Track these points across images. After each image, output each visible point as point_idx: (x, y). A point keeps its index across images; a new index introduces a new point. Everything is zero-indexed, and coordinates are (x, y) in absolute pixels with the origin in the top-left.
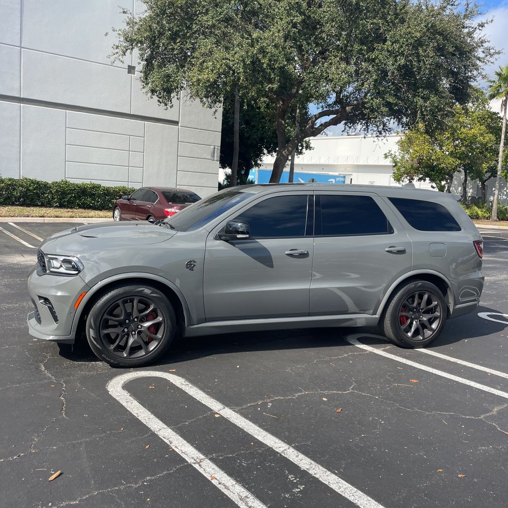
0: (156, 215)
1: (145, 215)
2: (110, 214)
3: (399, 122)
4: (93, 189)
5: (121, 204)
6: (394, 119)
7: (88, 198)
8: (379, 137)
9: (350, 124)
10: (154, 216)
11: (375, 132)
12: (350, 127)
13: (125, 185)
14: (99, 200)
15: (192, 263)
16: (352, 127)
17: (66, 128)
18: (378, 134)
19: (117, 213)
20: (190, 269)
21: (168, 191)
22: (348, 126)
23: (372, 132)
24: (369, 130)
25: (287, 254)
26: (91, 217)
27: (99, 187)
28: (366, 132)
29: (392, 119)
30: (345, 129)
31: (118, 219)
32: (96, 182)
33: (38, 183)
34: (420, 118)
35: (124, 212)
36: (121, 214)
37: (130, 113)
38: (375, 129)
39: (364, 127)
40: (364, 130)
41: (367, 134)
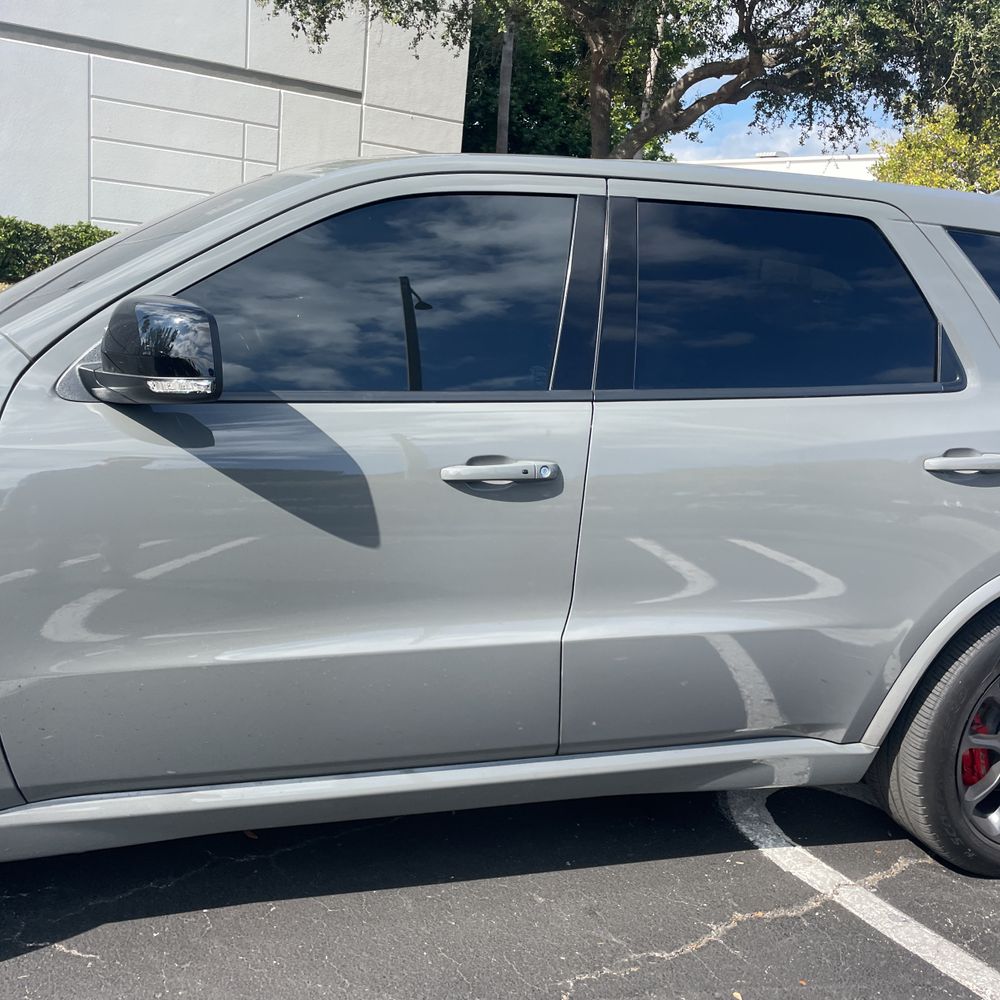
3: (888, 105)
6: (877, 95)
8: (837, 140)
9: (771, 107)
11: (828, 129)
12: (769, 115)
16: (775, 115)
17: (89, 97)
18: (835, 134)
22: (764, 111)
23: (822, 128)
24: (814, 126)
25: (450, 482)
28: (806, 129)
29: (873, 97)
30: (757, 118)
33: (17, 226)
34: (958, 72)
37: (244, 67)
38: (830, 121)
39: (803, 117)
40: (803, 123)
41: (809, 133)
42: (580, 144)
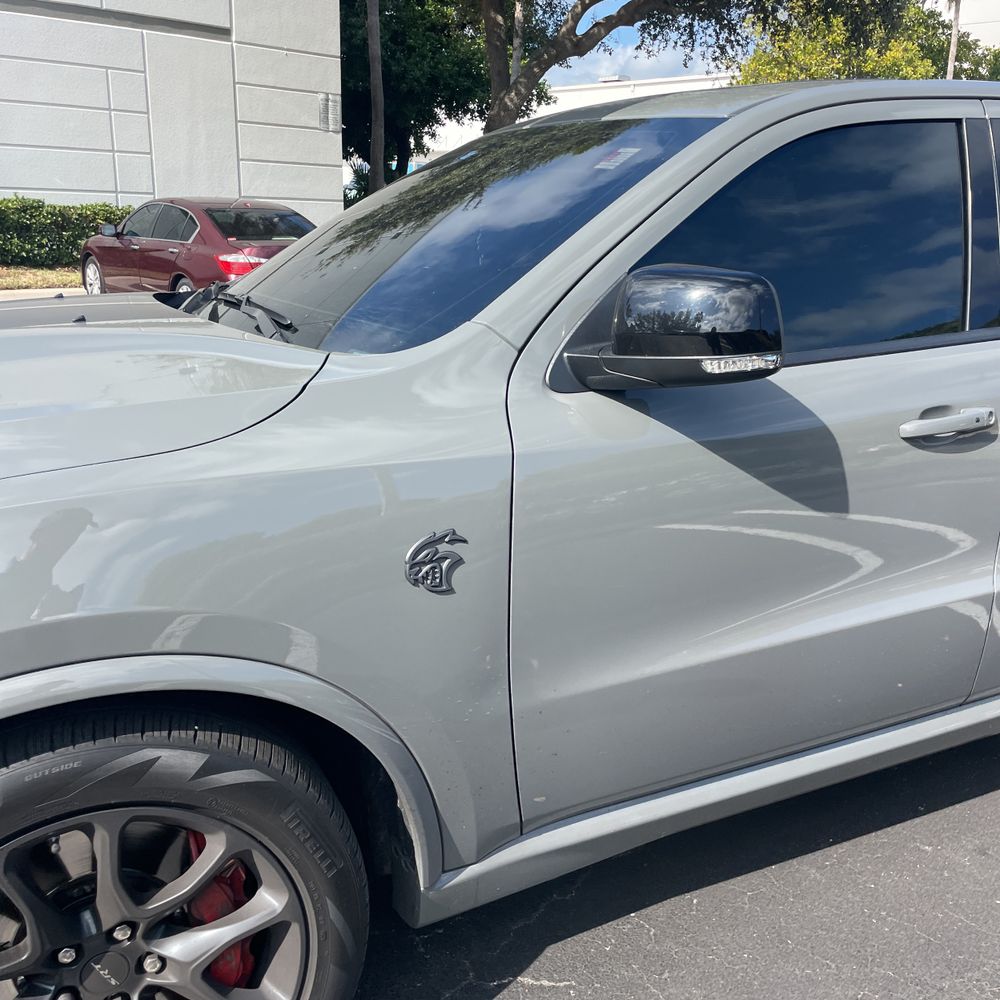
0: (196, 275)
1: (167, 276)
2: (76, 276)
4: (25, 212)
5: (98, 247)
7: (12, 238)
8: (720, 60)
9: (655, 29)
10: (192, 278)
11: (711, 49)
12: (654, 38)
13: (109, 199)
14: (44, 241)
15: (443, 548)
16: (660, 37)
18: (718, 54)
19: (92, 271)
20: (435, 589)
21: (222, 206)
22: (649, 34)
23: (705, 48)
26: (27, 287)
27: (38, 206)
28: (688, 50)
30: (643, 41)
31: (96, 290)
32: (32, 196)
35: (109, 270)
36: (103, 276)
37: (99, 6)
38: (712, 41)
39: (684, 38)
40: (684, 45)
41: (692, 55)
42: (451, 76)
